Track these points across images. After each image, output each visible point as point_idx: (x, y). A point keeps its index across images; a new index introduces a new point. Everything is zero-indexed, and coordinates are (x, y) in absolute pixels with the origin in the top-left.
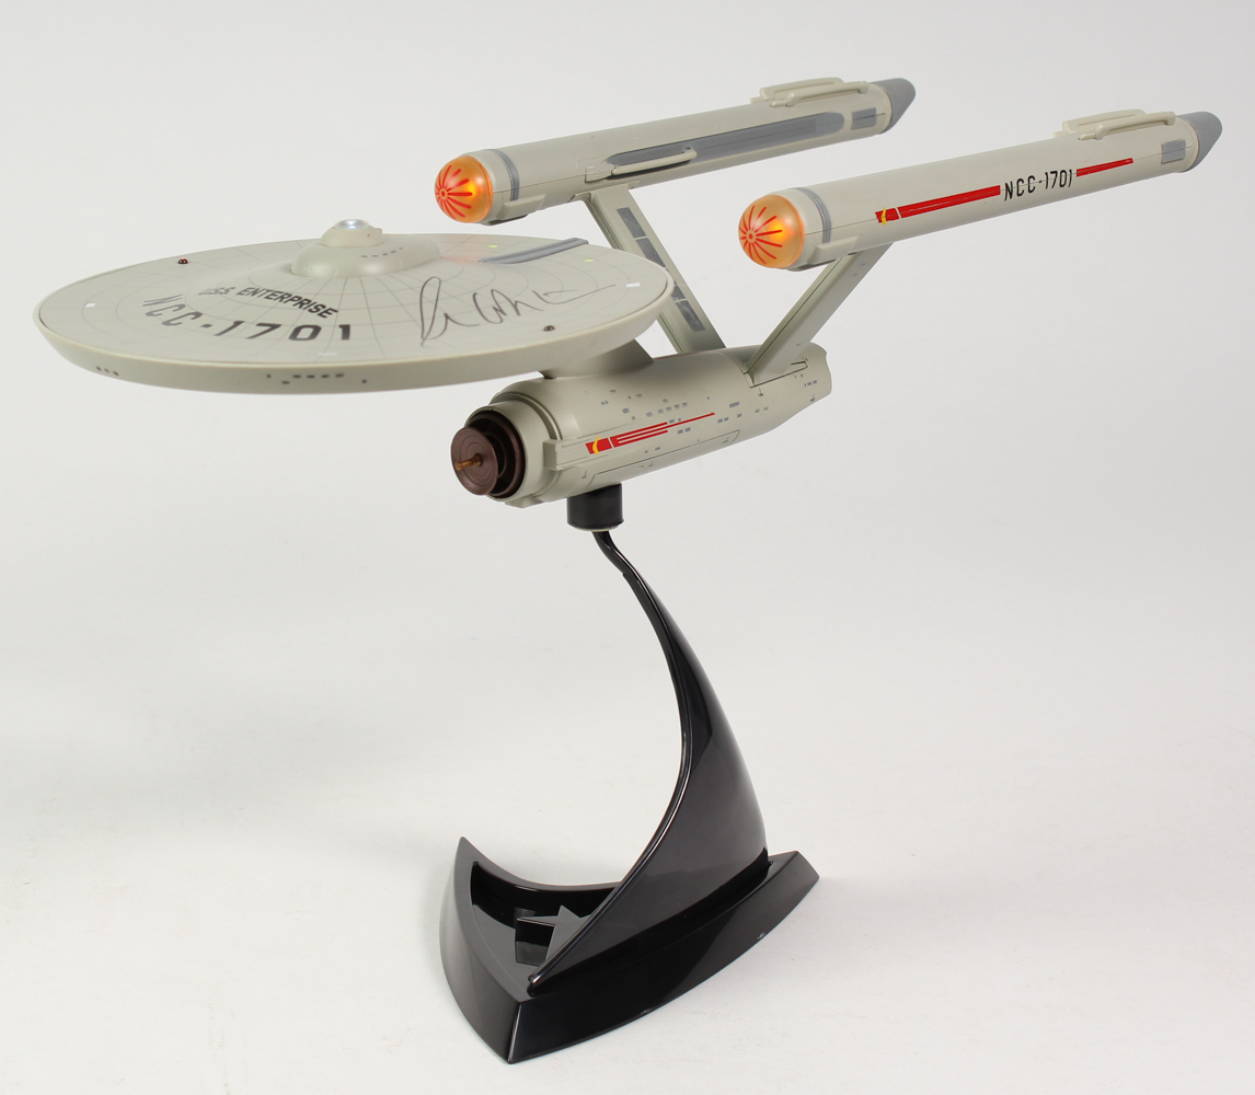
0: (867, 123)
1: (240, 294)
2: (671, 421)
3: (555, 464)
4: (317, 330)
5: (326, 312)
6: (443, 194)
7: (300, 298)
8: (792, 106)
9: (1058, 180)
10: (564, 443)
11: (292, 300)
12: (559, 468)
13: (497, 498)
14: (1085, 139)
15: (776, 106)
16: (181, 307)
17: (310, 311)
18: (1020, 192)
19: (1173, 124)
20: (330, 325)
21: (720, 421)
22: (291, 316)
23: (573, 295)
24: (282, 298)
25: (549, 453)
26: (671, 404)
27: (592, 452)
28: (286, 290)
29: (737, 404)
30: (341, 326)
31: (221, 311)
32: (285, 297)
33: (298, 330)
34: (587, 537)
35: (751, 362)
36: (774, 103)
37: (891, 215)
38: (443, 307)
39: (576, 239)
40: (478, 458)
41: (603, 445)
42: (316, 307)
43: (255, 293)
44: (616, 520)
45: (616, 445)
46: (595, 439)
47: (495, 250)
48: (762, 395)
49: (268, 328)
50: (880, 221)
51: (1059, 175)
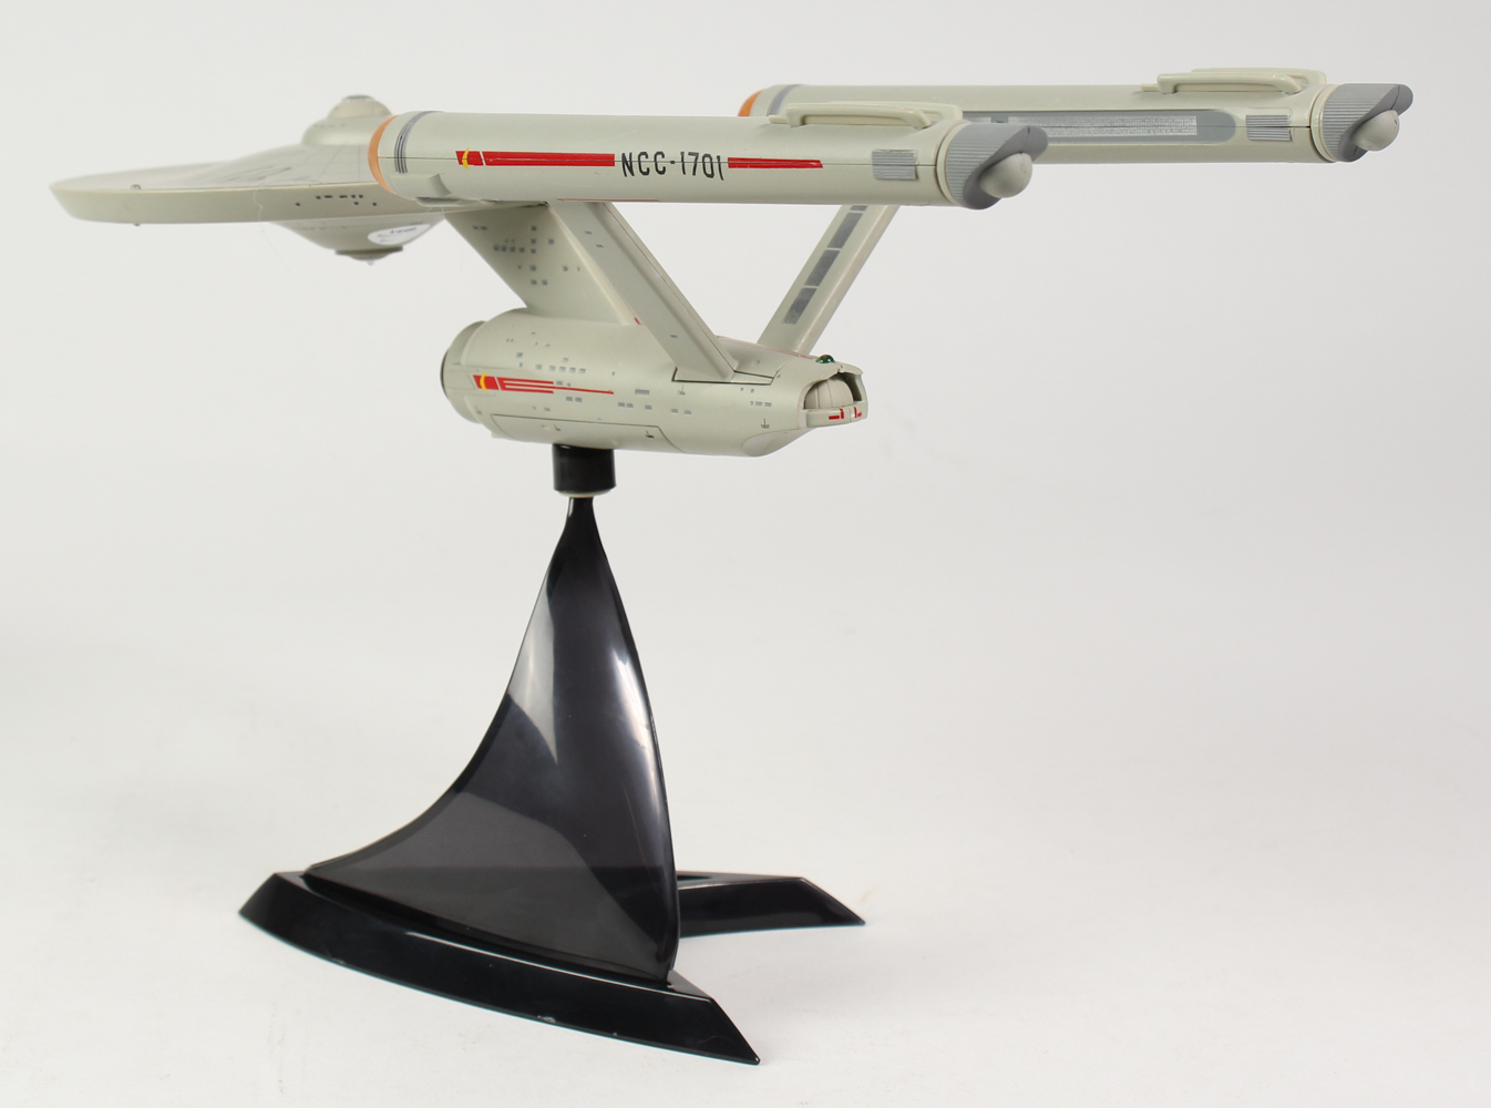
2: (560, 383)
9: (700, 166)
18: (644, 170)
21: (620, 404)
26: (569, 364)
27: (479, 386)
29: (647, 392)
37: (475, 159)
41: (491, 383)
45: (503, 386)
46: (482, 373)
48: (682, 393)
50: (461, 163)
51: (700, 160)
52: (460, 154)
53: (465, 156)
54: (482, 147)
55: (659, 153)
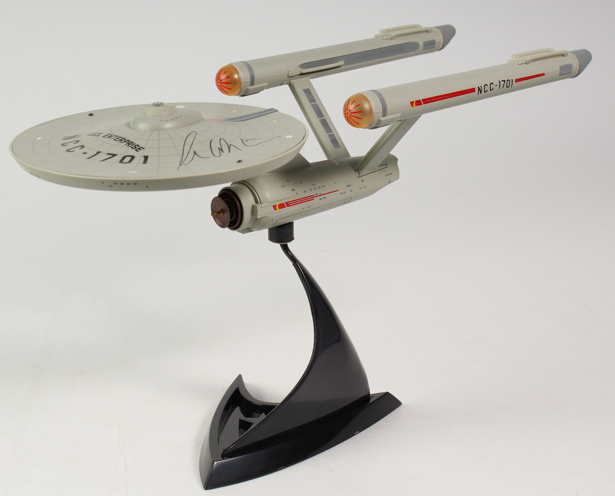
0: (430, 47)
1: (104, 137)
2: (316, 195)
3: (257, 215)
4: (133, 157)
5: (139, 149)
6: (218, 82)
7: (129, 141)
8: (394, 39)
9: (505, 84)
10: (262, 206)
11: (125, 142)
12: (259, 217)
13: (231, 229)
14: (521, 64)
15: (386, 39)
16: (78, 141)
17: (132, 148)
18: (486, 91)
19: (566, 56)
20: (139, 156)
21: (341, 194)
22: (123, 150)
23: (259, 141)
24: (121, 140)
25: (254, 210)
26: (317, 186)
27: (275, 209)
28: (123, 136)
29: (350, 185)
30: (144, 157)
31: (92, 145)
32: (122, 140)
33: (124, 158)
34: (277, 246)
35: (357, 165)
36: (385, 38)
37: (418, 103)
38: (194, 148)
39: (272, 109)
40: (222, 211)
41: (282, 206)
42: (135, 146)
43: (110, 137)
44: (291, 238)
45: (288, 205)
46: (278, 204)
47: (235, 113)
48: (363, 181)
49: (111, 156)
50: (412, 106)
51: (506, 82)
52: (412, 103)
53: (414, 103)
54: (421, 97)
55: (485, 85)
